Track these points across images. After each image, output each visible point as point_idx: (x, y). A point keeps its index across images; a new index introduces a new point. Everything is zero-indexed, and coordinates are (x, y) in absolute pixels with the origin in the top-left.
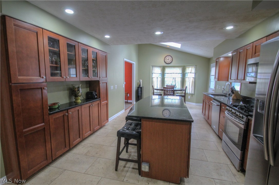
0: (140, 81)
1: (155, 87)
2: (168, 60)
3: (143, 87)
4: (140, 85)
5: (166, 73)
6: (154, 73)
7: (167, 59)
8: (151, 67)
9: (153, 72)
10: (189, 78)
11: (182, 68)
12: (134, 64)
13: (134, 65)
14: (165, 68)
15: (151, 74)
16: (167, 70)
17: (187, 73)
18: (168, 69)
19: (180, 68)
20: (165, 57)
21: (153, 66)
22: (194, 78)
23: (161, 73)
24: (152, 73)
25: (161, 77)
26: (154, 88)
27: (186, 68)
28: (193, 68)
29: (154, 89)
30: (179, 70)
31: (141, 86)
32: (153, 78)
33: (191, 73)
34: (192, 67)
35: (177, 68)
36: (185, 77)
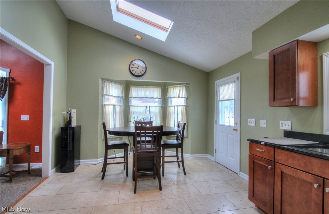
0: (70, 111)
1: (110, 127)
2: (138, 68)
3: (79, 127)
4: (69, 122)
5: (131, 97)
6: (106, 95)
7: (134, 66)
8: (100, 81)
9: (105, 93)
10: (176, 107)
11: (161, 88)
12: (49, 65)
13: (51, 67)
14: (130, 87)
15: (100, 96)
16: (135, 92)
17: (170, 98)
18: (136, 89)
19: (159, 89)
20: (132, 62)
21: (104, 80)
22: (185, 106)
23: (122, 96)
24: (103, 95)
25: (123, 105)
26: (107, 129)
27: (168, 89)
28: (182, 88)
29: (107, 132)
30: (156, 93)
31: (74, 124)
32: (105, 105)
33: (179, 97)
34: (181, 86)
35: (152, 89)
36: (167, 105)
